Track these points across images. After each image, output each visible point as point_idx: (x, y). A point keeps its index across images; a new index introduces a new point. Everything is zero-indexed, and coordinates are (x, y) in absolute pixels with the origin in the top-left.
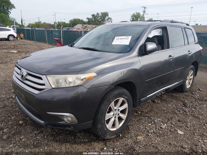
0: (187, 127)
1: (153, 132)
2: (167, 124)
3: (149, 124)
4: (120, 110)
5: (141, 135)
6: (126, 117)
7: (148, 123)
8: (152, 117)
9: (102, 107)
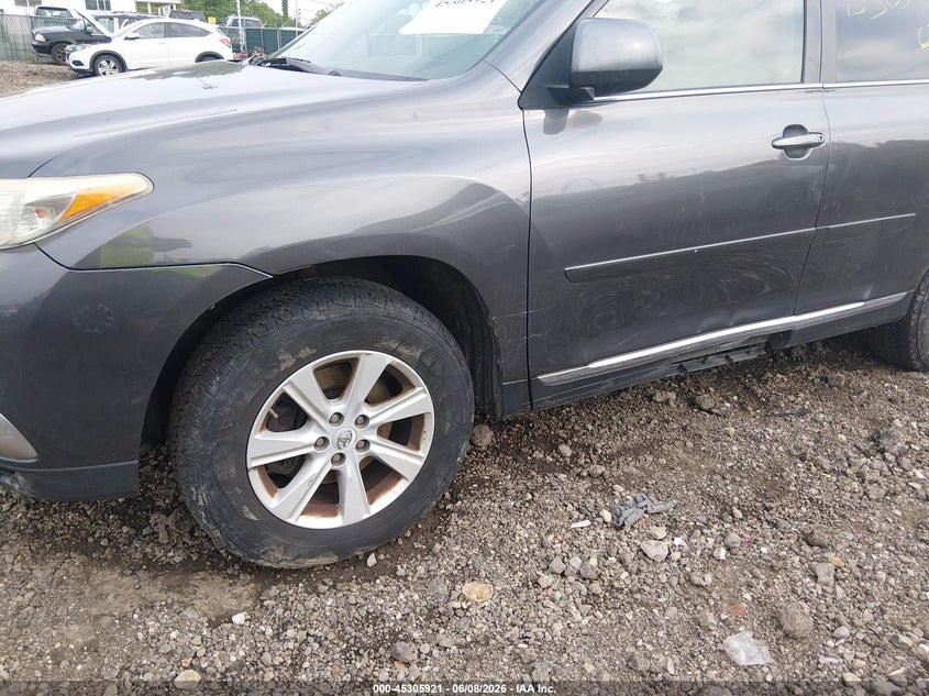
0: (815, 578)
1: (579, 573)
2: (687, 541)
3: (578, 520)
4: (371, 422)
5: (491, 578)
6: (420, 463)
7: (576, 514)
8: (617, 487)
9: (214, 389)
